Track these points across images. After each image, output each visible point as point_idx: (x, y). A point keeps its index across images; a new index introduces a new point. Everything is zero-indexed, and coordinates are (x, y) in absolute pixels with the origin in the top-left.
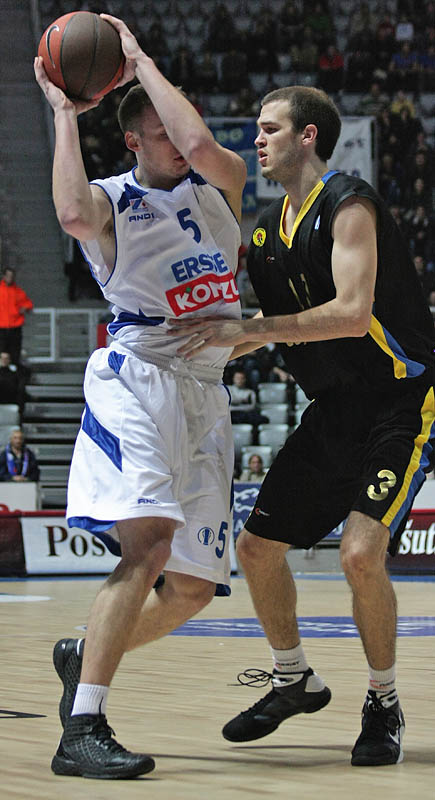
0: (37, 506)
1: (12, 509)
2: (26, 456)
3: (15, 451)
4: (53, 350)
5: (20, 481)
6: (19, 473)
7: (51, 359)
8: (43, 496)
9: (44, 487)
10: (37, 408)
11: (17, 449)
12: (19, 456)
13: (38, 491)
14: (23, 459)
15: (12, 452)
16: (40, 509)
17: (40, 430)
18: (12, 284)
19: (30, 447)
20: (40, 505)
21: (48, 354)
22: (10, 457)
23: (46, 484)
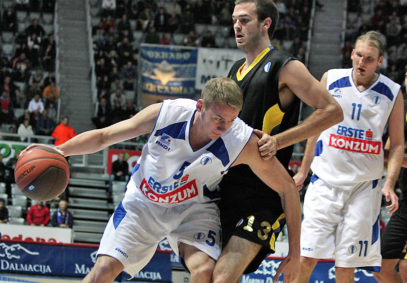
0: (71, 241)
1: (58, 242)
2: (68, 215)
3: (62, 211)
4: (84, 160)
5: (63, 227)
6: (64, 223)
7: (82, 165)
8: (74, 236)
9: (76, 231)
10: (74, 190)
11: (64, 210)
12: (64, 214)
13: (72, 233)
14: (66, 215)
15: (60, 212)
16: (73, 243)
17: (75, 202)
18: (67, 125)
19: (69, 210)
20: (73, 240)
21: (81, 162)
22: (59, 214)
23: (76, 230)
